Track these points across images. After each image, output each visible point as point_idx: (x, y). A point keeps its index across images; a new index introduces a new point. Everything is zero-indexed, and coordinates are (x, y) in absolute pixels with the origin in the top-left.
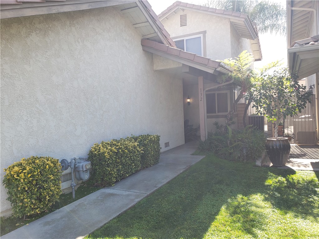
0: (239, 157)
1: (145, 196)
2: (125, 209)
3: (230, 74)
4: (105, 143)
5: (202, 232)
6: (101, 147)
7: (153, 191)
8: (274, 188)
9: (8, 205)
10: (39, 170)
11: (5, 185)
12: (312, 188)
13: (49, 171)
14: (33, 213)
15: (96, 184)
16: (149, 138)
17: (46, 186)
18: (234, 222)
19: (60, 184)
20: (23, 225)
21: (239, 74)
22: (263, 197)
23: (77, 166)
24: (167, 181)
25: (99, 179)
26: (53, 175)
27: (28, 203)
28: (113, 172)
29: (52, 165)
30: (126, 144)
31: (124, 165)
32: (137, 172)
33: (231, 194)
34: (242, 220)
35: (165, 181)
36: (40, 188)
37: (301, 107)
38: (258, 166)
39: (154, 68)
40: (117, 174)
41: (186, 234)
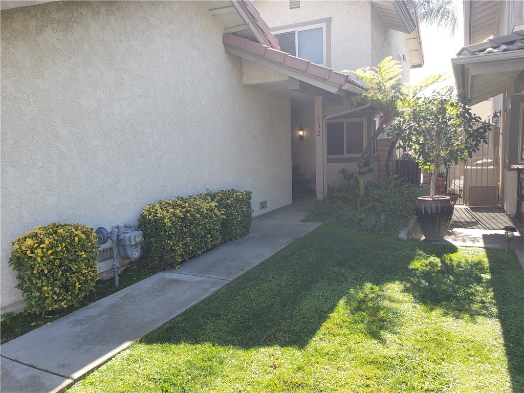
0: (374, 226)
1: (225, 284)
2: (194, 303)
3: (364, 94)
4: (164, 203)
5: (306, 336)
6: (158, 209)
7: (238, 276)
8: (421, 274)
9: (18, 295)
10: (64, 244)
11: (13, 266)
12: (476, 274)
13: (79, 245)
14: (57, 307)
15: (150, 265)
16: (235, 195)
17: (75, 268)
18: (356, 322)
19: (95, 265)
20: (41, 325)
21: (378, 95)
22: (402, 287)
23: (121, 238)
24: (261, 261)
25: (156, 258)
26: (85, 252)
27: (48, 293)
28: (177, 248)
29: (83, 236)
30: (197, 205)
31: (195, 237)
32: (215, 247)
33: (355, 282)
34: (367, 319)
35: (257, 262)
36: (66, 271)
37: (472, 149)
38: (402, 240)
39: (244, 82)
40: (184, 251)
41: (283, 339)
